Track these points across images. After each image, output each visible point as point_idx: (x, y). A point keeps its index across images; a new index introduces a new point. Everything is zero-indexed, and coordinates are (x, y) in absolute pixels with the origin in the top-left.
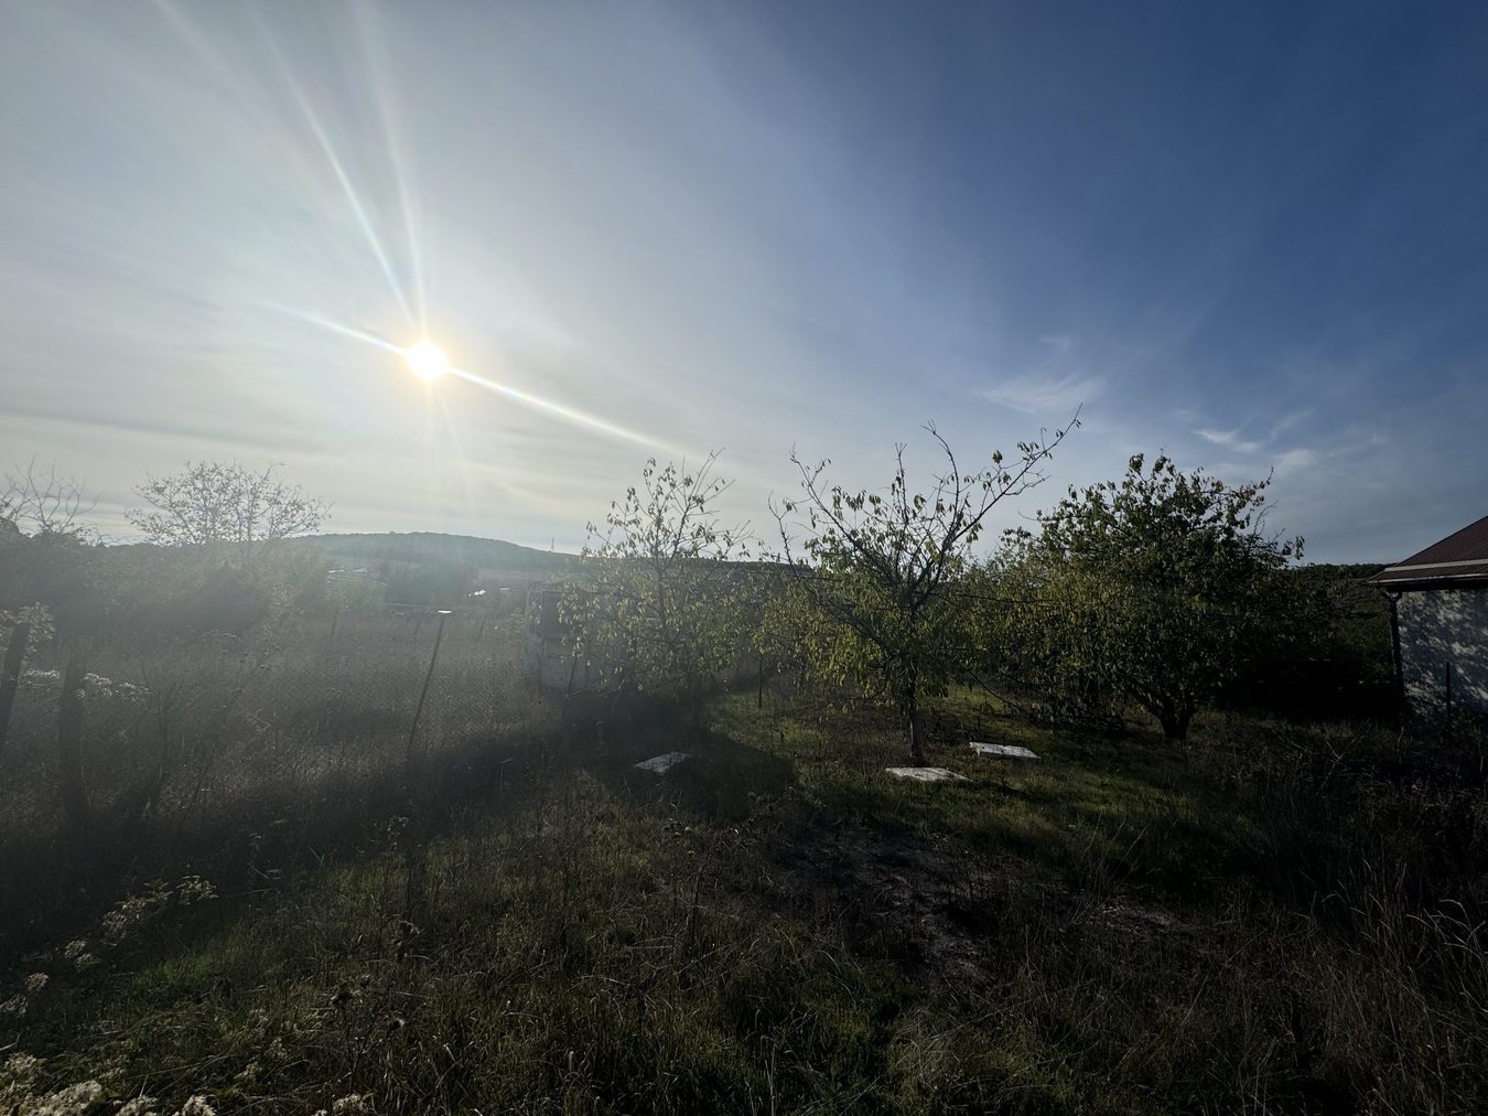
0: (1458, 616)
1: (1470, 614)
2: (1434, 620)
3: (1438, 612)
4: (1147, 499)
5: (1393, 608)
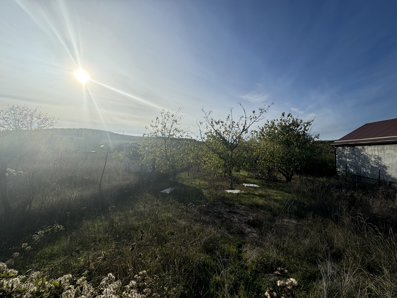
0: (349, 153)
1: (351, 152)
2: (343, 153)
3: (345, 152)
4: (285, 124)
5: (335, 151)
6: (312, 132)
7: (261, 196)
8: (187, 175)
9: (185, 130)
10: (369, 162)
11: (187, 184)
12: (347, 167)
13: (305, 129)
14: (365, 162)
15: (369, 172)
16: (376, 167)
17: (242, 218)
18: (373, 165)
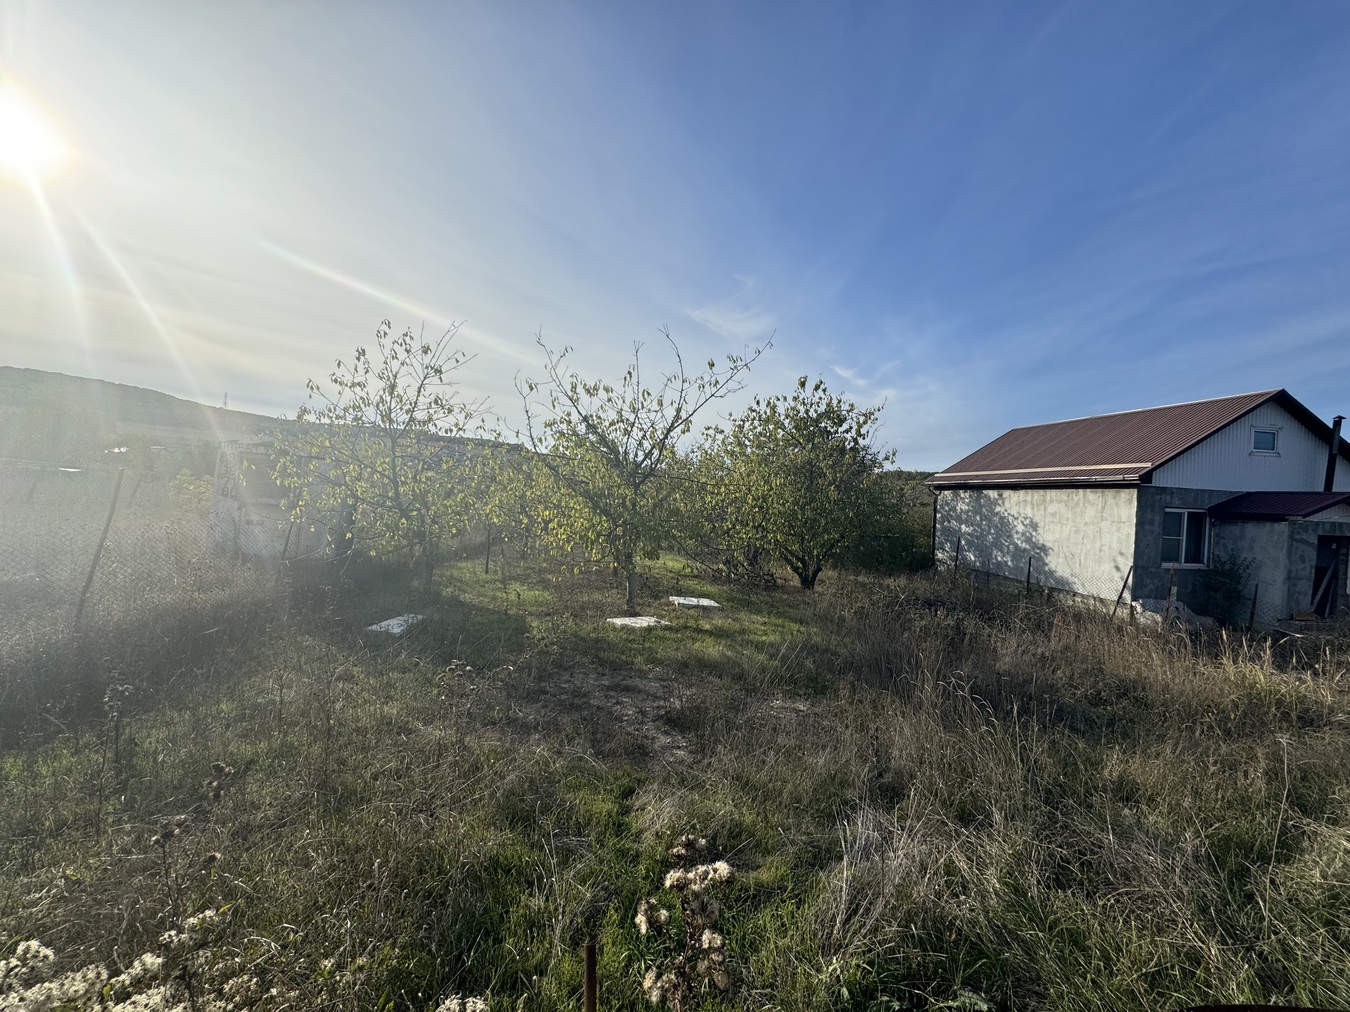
0: (967, 507)
3: (957, 504)
5: (935, 502)
6: (878, 441)
7: (718, 634)
8: (479, 569)
9: (474, 407)
10: (1010, 536)
11: (476, 602)
12: (958, 548)
13: (859, 434)
14: (1001, 536)
15: (1010, 563)
16: (1025, 550)
17: (648, 705)
18: (1019, 542)
